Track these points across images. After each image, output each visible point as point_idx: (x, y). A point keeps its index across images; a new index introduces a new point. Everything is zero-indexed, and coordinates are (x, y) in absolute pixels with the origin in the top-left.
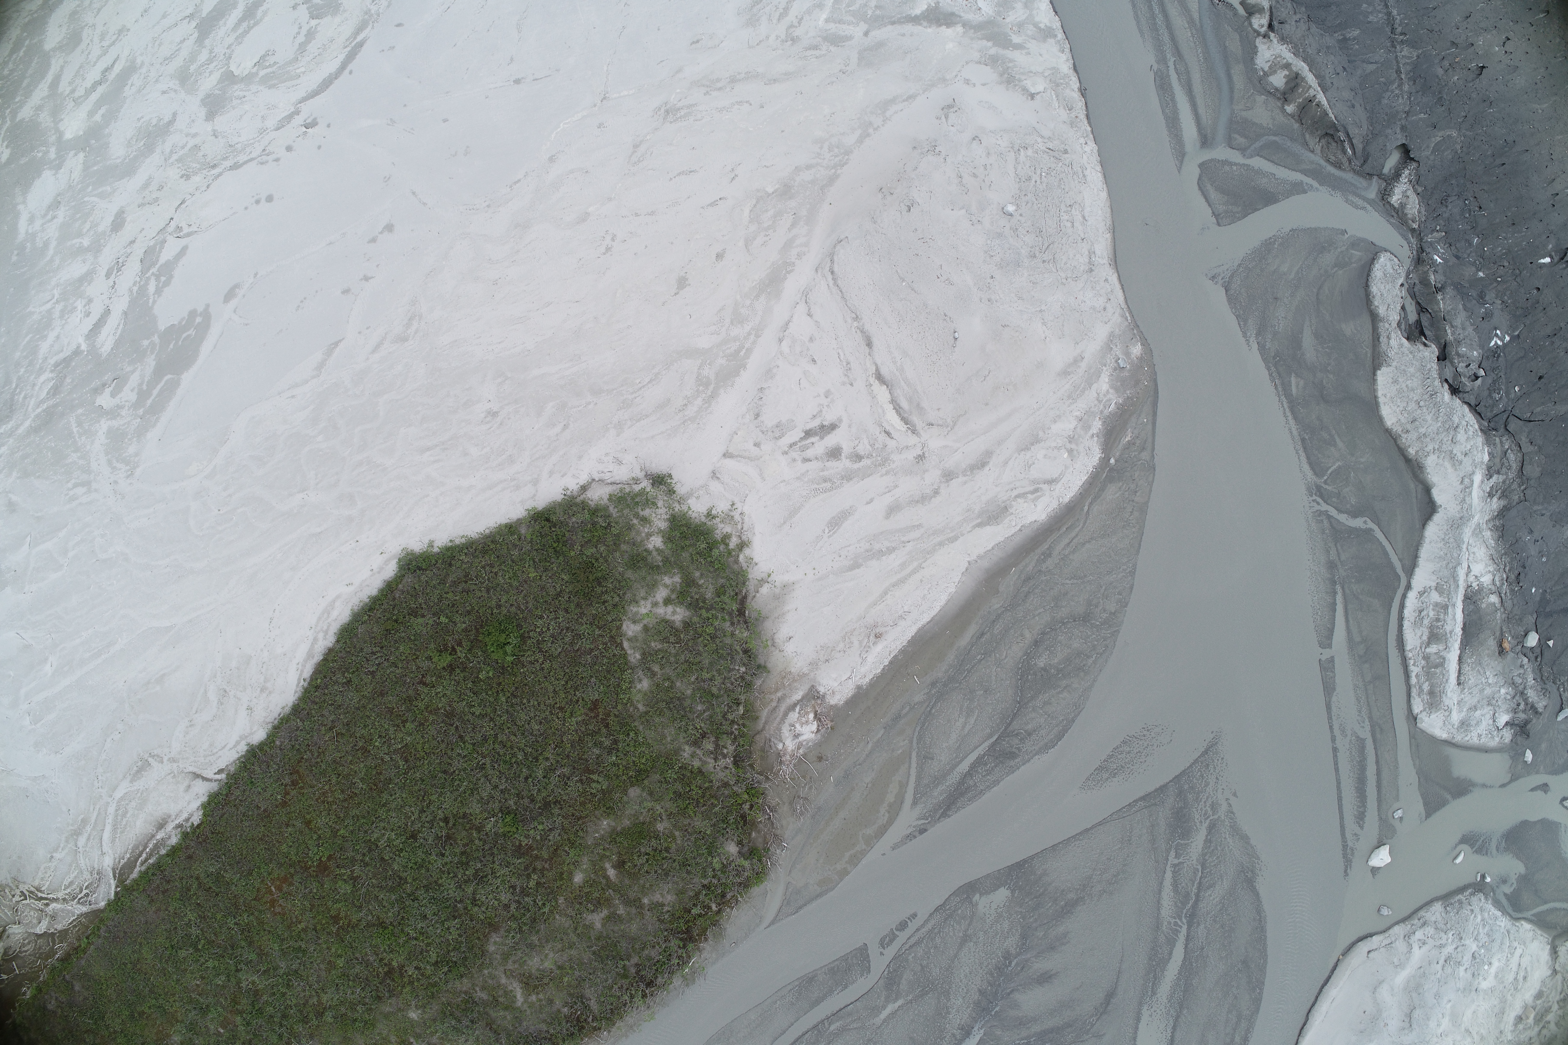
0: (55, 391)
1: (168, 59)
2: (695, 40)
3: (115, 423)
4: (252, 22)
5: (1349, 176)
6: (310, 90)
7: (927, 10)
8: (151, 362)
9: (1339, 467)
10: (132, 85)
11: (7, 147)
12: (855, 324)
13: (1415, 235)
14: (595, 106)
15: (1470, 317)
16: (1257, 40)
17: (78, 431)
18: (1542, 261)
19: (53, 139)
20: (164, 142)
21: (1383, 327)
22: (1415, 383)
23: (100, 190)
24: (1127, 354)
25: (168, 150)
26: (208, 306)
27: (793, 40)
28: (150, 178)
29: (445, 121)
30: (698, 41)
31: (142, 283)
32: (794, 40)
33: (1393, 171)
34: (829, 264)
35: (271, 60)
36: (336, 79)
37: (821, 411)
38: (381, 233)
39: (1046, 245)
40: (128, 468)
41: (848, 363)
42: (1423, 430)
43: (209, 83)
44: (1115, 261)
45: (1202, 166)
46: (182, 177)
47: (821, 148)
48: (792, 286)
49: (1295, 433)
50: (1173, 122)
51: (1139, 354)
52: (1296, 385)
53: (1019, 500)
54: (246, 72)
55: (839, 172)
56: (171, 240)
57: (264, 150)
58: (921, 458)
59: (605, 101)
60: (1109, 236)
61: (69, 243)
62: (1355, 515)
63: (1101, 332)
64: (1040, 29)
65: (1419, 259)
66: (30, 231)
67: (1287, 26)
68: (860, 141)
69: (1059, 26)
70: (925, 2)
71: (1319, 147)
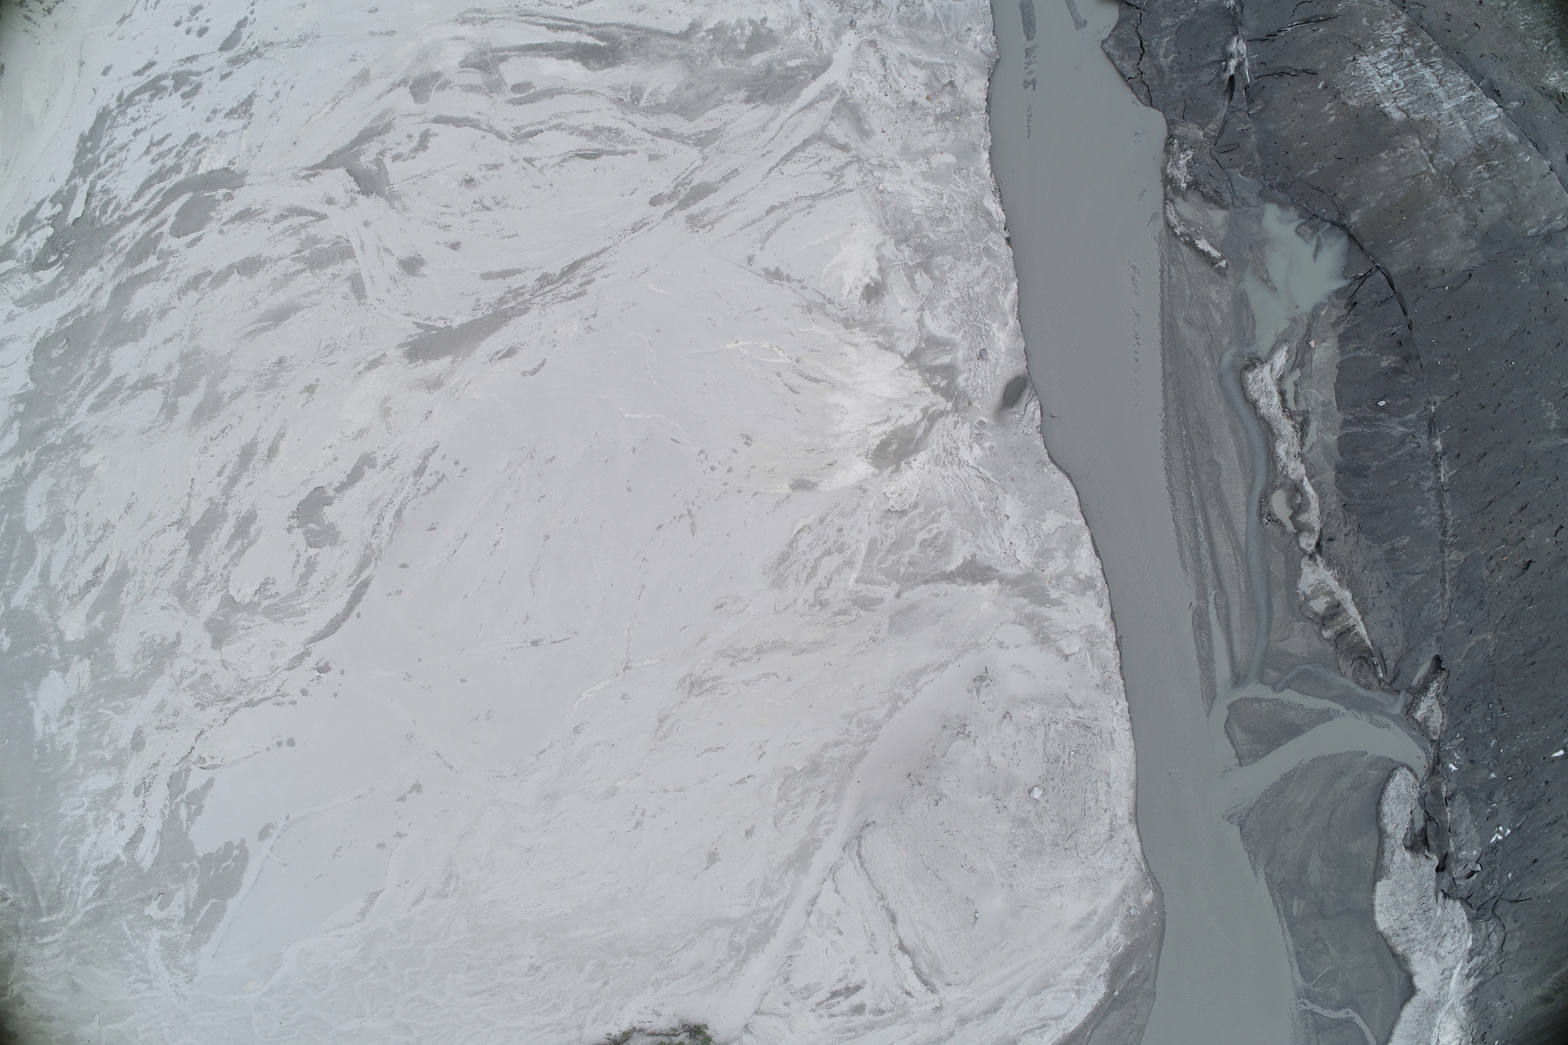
0: (101, 893)
1: (162, 570)
2: (719, 604)
3: (167, 934)
4: (246, 541)
5: (1376, 695)
6: (318, 629)
7: (963, 564)
8: (194, 885)
9: (1329, 970)
10: (128, 593)
11: (7, 634)
12: (881, 903)
13: (1434, 745)
14: (617, 675)
15: (1475, 820)
16: (1303, 561)
17: (131, 935)
18: (1556, 755)
19: (53, 636)
20: (172, 664)
21: (1389, 843)
22: (1411, 898)
23: (113, 704)
24: (1139, 902)
25: (178, 674)
26: (243, 841)
27: (821, 604)
28: (164, 701)
29: (463, 681)
30: (722, 606)
31: (173, 807)
32: (823, 604)
33: (1422, 682)
34: (856, 848)
35: (273, 590)
36: (344, 620)
37: (847, 975)
38: (410, 792)
39: (1069, 833)
40: (186, 975)
41: (873, 935)
42: (1413, 936)
43: (210, 605)
44: (1136, 816)
45: (1230, 707)
46: (197, 705)
47: (850, 723)
48: (820, 861)
49: (1291, 948)
50: (1206, 663)
51: (1150, 900)
52: (1298, 906)
53: (1027, 1035)
54: (247, 600)
55: (867, 748)
56: (195, 769)
57: (278, 690)
58: (939, 1009)
59: (627, 670)
60: (1131, 793)
61: (90, 753)
62: (1339, 1008)
63: (1116, 887)
64: (1079, 580)
65: (1434, 768)
66: (47, 732)
67: (1335, 543)
68: (889, 715)
69: (1099, 572)
70: (961, 555)
71: (1350, 670)
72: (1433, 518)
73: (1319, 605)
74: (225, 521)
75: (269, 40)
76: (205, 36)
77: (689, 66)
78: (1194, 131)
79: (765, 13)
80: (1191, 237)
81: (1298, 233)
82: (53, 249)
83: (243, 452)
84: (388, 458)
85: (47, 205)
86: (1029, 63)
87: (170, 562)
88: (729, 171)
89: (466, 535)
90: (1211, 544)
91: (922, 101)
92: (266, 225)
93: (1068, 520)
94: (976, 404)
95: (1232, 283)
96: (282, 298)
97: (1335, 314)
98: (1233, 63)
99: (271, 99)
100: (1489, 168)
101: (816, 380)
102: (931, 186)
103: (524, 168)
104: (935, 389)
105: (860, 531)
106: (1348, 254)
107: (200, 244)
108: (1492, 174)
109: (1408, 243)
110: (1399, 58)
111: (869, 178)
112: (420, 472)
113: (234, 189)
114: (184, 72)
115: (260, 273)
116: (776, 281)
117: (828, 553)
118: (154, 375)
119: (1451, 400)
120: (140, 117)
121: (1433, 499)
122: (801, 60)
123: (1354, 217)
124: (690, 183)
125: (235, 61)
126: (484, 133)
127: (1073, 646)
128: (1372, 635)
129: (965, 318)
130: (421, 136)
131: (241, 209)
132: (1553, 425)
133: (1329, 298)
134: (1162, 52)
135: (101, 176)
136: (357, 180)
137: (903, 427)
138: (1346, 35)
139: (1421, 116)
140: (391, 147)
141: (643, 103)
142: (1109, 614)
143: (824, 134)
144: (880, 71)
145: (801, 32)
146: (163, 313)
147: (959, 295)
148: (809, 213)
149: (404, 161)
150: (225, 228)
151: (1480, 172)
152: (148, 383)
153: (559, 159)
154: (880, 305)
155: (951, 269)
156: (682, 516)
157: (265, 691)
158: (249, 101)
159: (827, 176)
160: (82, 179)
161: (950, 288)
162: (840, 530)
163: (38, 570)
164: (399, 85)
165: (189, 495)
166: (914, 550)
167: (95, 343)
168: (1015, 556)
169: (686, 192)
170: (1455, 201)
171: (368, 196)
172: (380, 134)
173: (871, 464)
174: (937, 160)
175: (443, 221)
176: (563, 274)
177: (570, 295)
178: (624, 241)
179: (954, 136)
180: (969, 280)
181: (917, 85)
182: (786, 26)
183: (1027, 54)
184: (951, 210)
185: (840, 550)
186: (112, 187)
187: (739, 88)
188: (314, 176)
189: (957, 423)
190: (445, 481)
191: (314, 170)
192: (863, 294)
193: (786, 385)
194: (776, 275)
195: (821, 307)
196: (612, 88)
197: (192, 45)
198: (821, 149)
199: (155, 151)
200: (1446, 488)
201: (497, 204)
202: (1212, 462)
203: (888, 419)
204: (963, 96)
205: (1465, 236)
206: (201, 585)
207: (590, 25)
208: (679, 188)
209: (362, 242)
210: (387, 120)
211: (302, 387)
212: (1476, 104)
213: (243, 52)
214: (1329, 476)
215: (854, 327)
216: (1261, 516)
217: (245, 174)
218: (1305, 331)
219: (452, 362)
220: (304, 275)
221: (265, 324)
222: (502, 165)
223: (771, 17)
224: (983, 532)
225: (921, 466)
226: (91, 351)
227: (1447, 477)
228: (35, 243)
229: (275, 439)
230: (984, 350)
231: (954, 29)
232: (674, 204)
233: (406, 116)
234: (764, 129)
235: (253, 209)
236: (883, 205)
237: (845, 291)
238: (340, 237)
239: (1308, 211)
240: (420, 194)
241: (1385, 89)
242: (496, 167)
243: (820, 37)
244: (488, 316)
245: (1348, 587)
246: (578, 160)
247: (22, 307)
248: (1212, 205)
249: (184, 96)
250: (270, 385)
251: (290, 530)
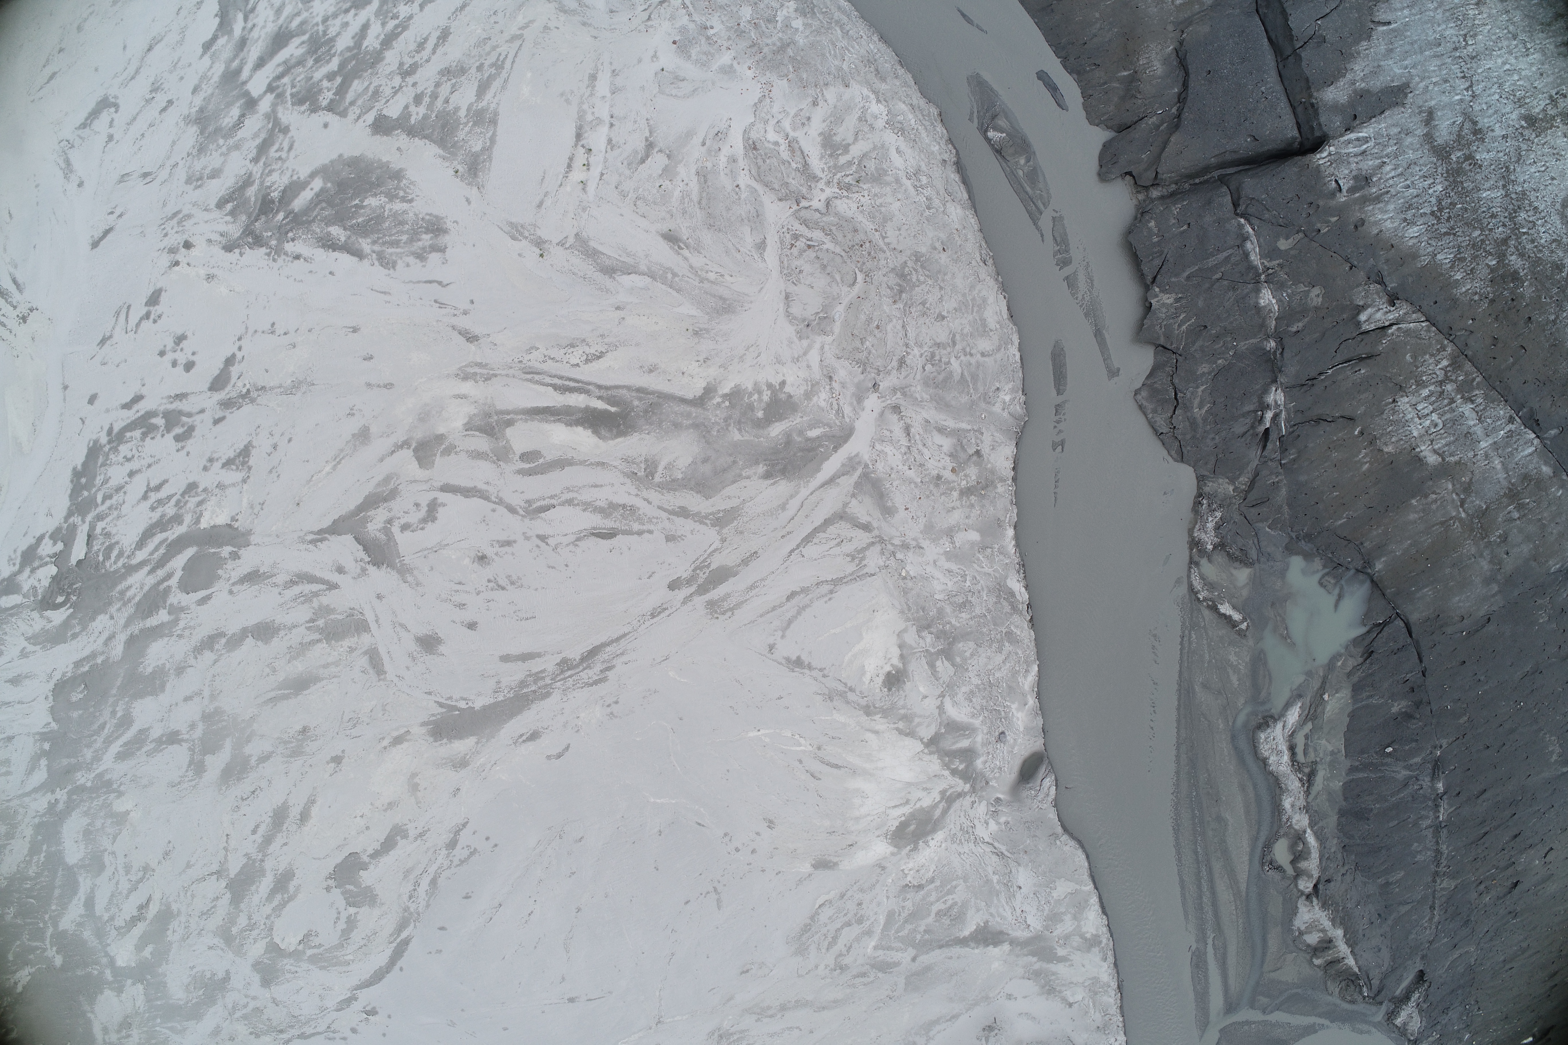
1: (206, 914)
2: (744, 970)
4: (286, 896)
6: (363, 979)
7: (976, 930)
10: (174, 931)
14: (650, 1028)
16: (1300, 902)
19: (104, 960)
20: (224, 997)
23: (170, 1025)
25: (230, 1006)
27: (841, 968)
28: (218, 1027)
29: (505, 1029)
30: (747, 971)
32: (843, 968)
33: (1404, 994)
35: (316, 941)
36: (388, 972)
43: (256, 950)
46: (251, 1033)
50: (1202, 997)
54: (292, 949)
57: (329, 1027)
59: (659, 1025)
64: (1086, 939)
69: (1105, 929)
70: (975, 922)
71: (1337, 990)
72: (1429, 853)
73: (1313, 939)
74: (264, 875)
75: (260, 384)
76: (193, 371)
77: (704, 437)
78: (1224, 487)
79: (784, 375)
80: (1213, 602)
81: (1321, 584)
82: (60, 589)
83: (275, 814)
84: (420, 830)
85: (47, 540)
86: (1058, 422)
87: (212, 908)
88: (748, 554)
89: (500, 905)
90: (1213, 893)
91: (947, 474)
92: (276, 590)
93: (1078, 887)
94: (993, 783)
95: (1251, 642)
96: (299, 667)
97: (1351, 663)
98: (1269, 415)
99: (269, 452)
100: (1520, 507)
101: (837, 767)
102: (954, 567)
103: (538, 546)
104: (954, 772)
105: (879, 904)
106: (1370, 600)
107: (211, 602)
108: (1522, 513)
109: (1430, 590)
110: (1440, 396)
111: (892, 562)
112: (452, 845)
113: (239, 548)
114: (174, 410)
115: (275, 639)
116: (797, 669)
117: (848, 924)
118: (178, 731)
119: (1457, 742)
120: (133, 456)
121: (1430, 836)
122: (822, 430)
123: (1379, 566)
124: (708, 566)
125: (227, 404)
126: (494, 506)
127: (1078, 995)
128: (1360, 963)
129: (985, 704)
130: (429, 505)
131: (249, 570)
132: (1554, 757)
133: (1347, 647)
134: (1196, 402)
135: (100, 518)
136: (366, 549)
137: (922, 809)
138: (1388, 375)
139: (1457, 458)
140: (398, 516)
141: (658, 478)
142: (1112, 965)
143: (845, 512)
144: (904, 442)
145: (822, 398)
146: (180, 670)
147: (980, 682)
148: (830, 599)
149: (413, 531)
150: (235, 589)
151: (1509, 512)
152: (173, 738)
153: (572, 538)
154: (901, 692)
155: (972, 655)
156: (708, 893)
157: (316, 1027)
158: (246, 452)
159: (849, 559)
160: (80, 518)
161: (971, 674)
162: (860, 904)
163: (83, 900)
164: (402, 447)
165: (226, 849)
166: (930, 920)
167: (114, 691)
168: (1026, 922)
169: (705, 576)
170: (1482, 544)
171: (378, 567)
172: (385, 500)
173: (890, 844)
174: (961, 538)
175: (457, 598)
176: (583, 659)
177: (591, 681)
178: (643, 626)
179: (979, 512)
180: (990, 667)
181: (942, 456)
182: (806, 390)
183: (1057, 411)
184: (974, 593)
185: (860, 921)
186: (114, 531)
187: (757, 463)
188: (321, 540)
189: (973, 803)
190: (477, 855)
191: (321, 536)
192: (884, 682)
193: (807, 771)
194: (798, 663)
195: (842, 695)
196: (625, 460)
197: (179, 381)
198: (842, 529)
199: (154, 497)
200: (1443, 825)
201: (512, 583)
202: (1219, 819)
203: (907, 802)
204: (989, 466)
205: (1488, 581)
206: (245, 931)
207: (600, 387)
208: (698, 571)
209: (376, 616)
210: (391, 486)
211: (328, 758)
212: (1514, 439)
213: (234, 394)
214: (1333, 820)
215: (875, 714)
216: (1263, 864)
217: (249, 532)
218: (1319, 684)
219: (477, 743)
220: (319, 645)
221: (286, 692)
222: (515, 542)
223: (790, 380)
224: (996, 902)
225: (939, 844)
226: (111, 700)
227: (1446, 815)
228: (40, 580)
229: (306, 804)
230: (1003, 733)
231: (981, 389)
232: (693, 589)
233: (411, 482)
234: (783, 507)
235: (261, 571)
236: (905, 592)
237: (866, 679)
238: (353, 609)
239: (1332, 561)
240: (432, 569)
241: (1423, 432)
242: (508, 543)
243: (841, 403)
244: (509, 698)
245: (1341, 923)
246: (593, 538)
247: (34, 644)
248: (1237, 564)
249: (178, 438)
250: (296, 753)
251: (328, 889)
